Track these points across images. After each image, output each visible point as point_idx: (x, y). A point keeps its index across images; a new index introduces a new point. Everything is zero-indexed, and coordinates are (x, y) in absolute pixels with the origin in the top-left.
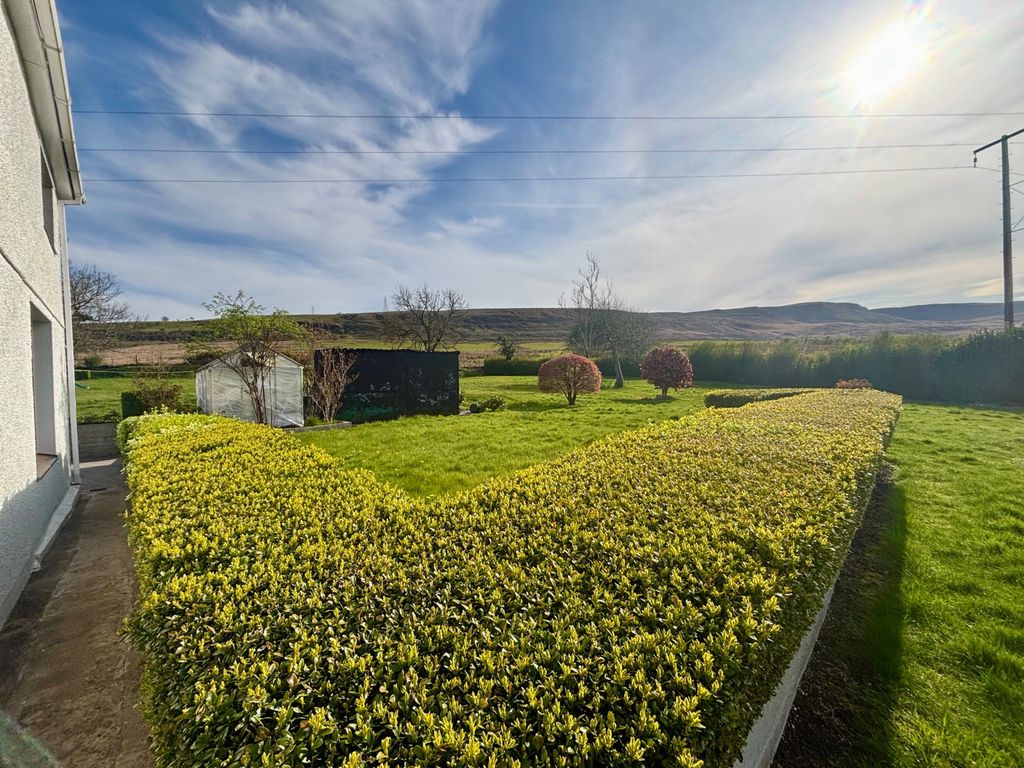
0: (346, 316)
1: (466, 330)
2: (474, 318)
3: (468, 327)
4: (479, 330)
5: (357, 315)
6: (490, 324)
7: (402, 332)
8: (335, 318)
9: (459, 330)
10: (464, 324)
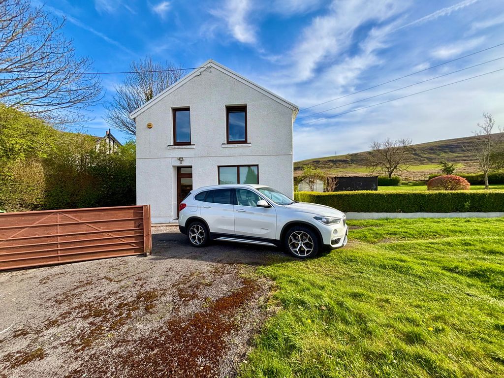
0: (352, 155)
1: (432, 155)
2: (439, 147)
3: (434, 153)
4: (443, 155)
5: (358, 154)
6: (454, 150)
7: (375, 164)
8: (346, 156)
9: (425, 156)
10: (430, 151)
